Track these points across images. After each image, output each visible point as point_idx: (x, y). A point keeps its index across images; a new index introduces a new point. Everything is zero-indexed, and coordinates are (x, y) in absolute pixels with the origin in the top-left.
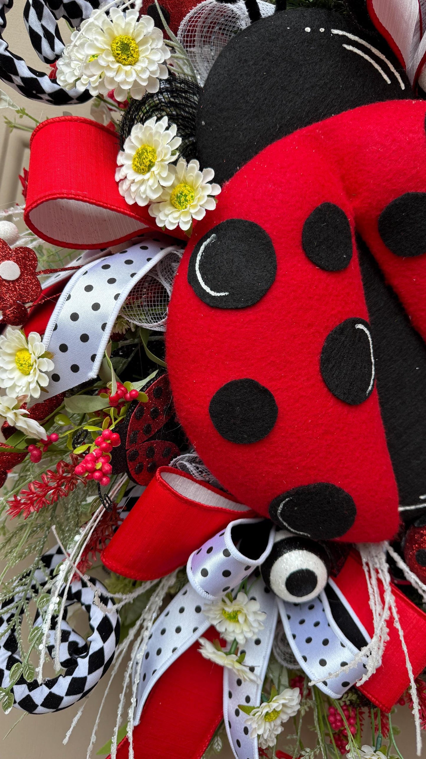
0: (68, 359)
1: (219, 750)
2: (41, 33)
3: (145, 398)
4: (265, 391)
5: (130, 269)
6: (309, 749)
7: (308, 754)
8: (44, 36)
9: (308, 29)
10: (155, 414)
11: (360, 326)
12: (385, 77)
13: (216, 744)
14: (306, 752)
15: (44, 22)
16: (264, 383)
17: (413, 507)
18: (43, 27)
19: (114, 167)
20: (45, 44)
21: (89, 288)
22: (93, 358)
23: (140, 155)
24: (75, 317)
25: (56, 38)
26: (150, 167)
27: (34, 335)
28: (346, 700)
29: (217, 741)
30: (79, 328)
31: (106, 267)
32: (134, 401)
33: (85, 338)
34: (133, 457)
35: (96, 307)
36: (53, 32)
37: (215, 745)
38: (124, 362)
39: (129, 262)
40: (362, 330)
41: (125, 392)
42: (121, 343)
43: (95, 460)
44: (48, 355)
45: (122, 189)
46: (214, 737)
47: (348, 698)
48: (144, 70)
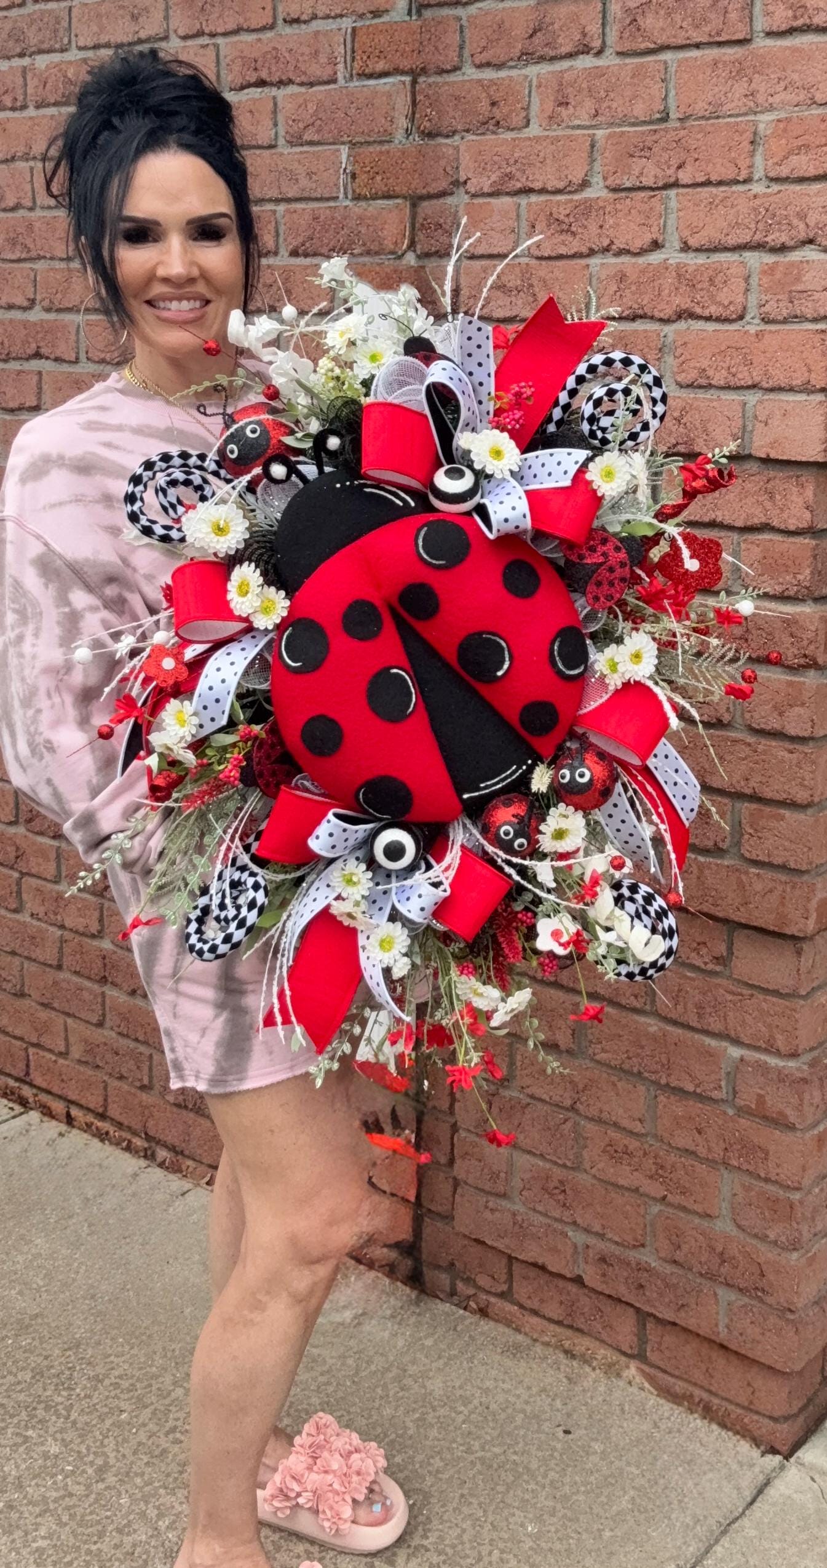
0: (209, 714)
2: (167, 505)
3: (264, 735)
4: (332, 720)
5: (244, 654)
9: (338, 485)
10: (273, 746)
11: (395, 671)
12: (398, 502)
15: (169, 498)
16: (331, 715)
17: (476, 794)
18: (169, 501)
19: (225, 591)
20: (171, 511)
21: (218, 670)
22: (223, 712)
23: (240, 587)
24: (211, 688)
26: (247, 592)
27: (186, 703)
30: (214, 694)
31: (229, 654)
32: (256, 738)
33: (217, 701)
34: (261, 775)
35: (223, 681)
38: (250, 712)
39: (243, 649)
40: (398, 674)
41: (250, 732)
42: (245, 701)
43: (231, 771)
44: (195, 714)
45: (232, 605)
48: (232, 538)
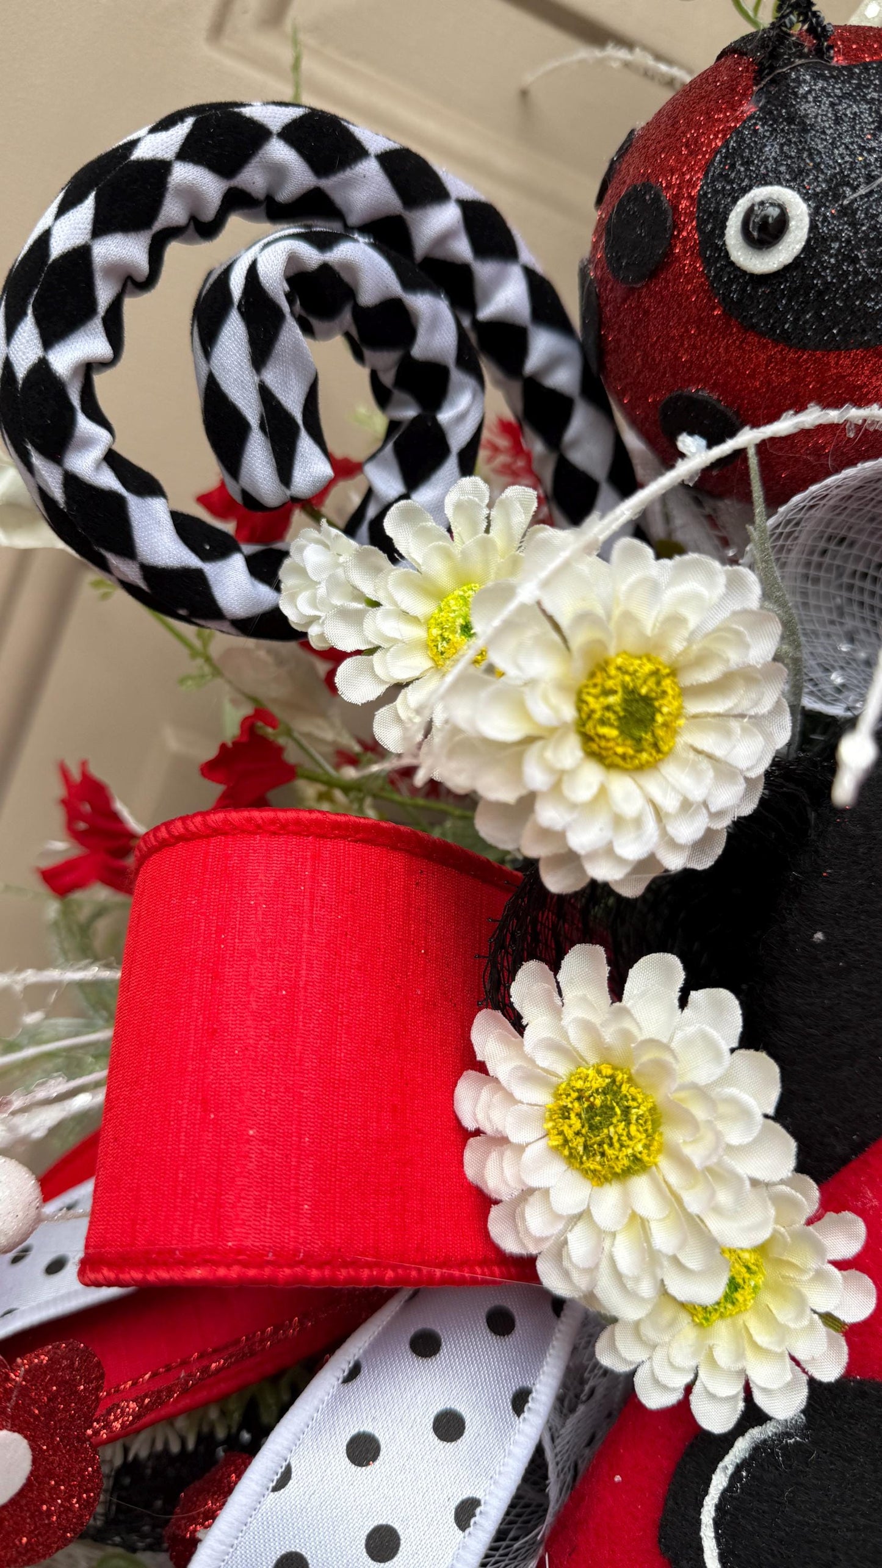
8: (262, 427)
15: (271, 377)
18: (265, 393)
20: (257, 454)
25: (303, 433)
36: (295, 408)
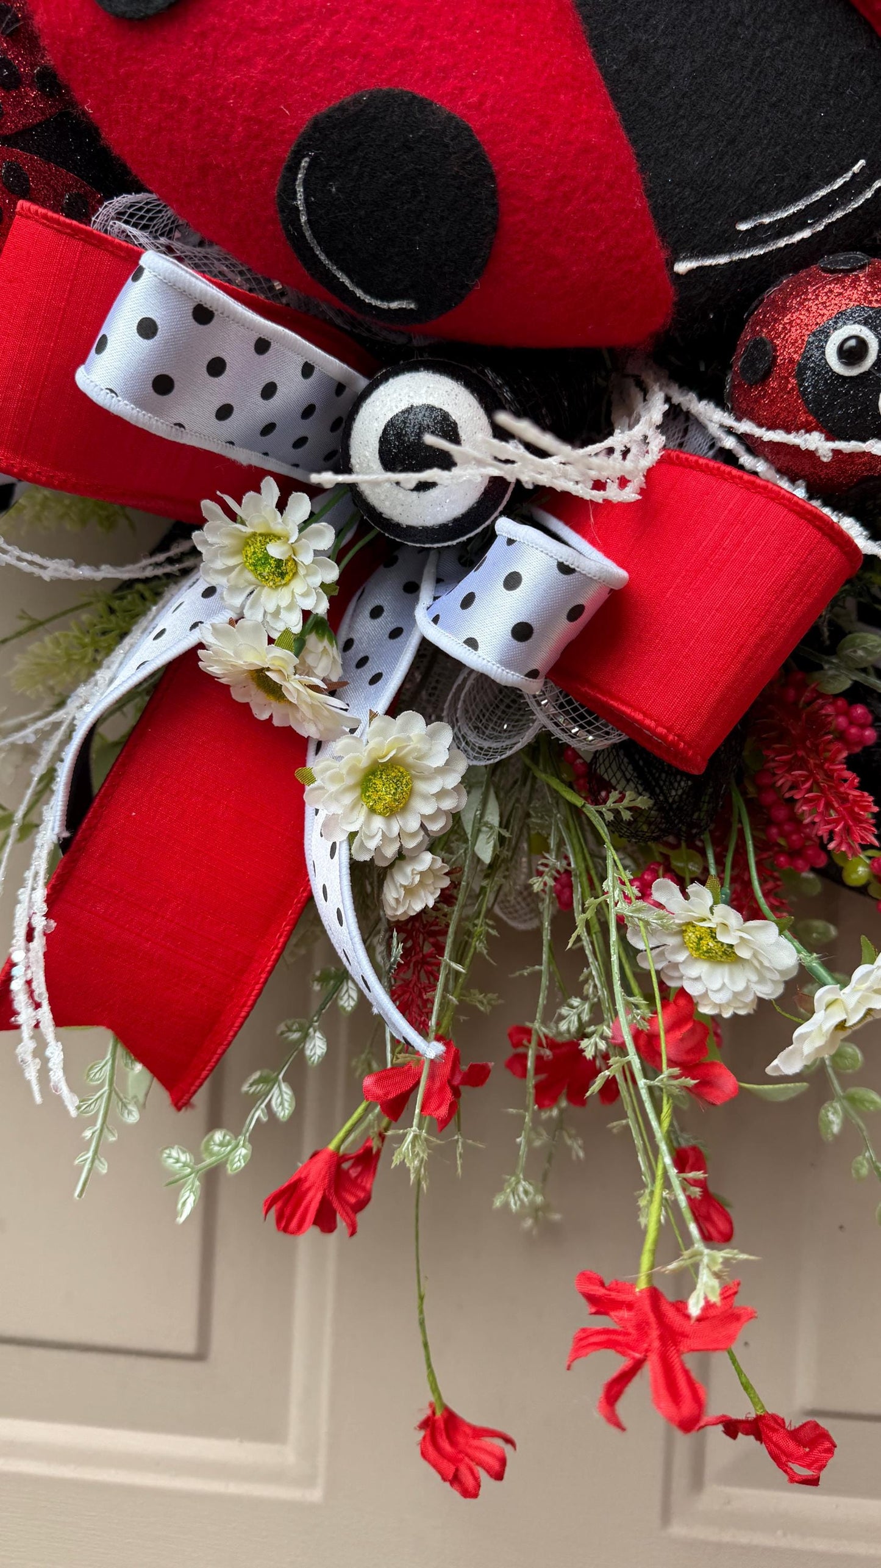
1: (349, 1009)
6: (578, 1000)
7: (575, 1010)
13: (346, 997)
14: (572, 1007)
28: (620, 806)
29: (347, 991)
37: (341, 999)
46: (342, 982)
47: (626, 802)
